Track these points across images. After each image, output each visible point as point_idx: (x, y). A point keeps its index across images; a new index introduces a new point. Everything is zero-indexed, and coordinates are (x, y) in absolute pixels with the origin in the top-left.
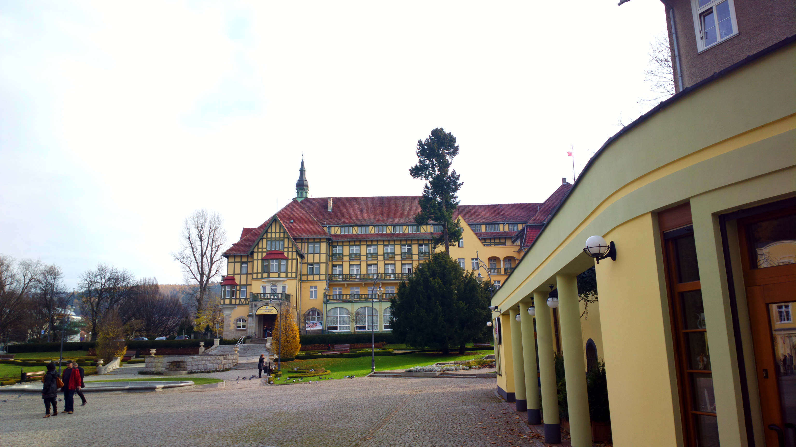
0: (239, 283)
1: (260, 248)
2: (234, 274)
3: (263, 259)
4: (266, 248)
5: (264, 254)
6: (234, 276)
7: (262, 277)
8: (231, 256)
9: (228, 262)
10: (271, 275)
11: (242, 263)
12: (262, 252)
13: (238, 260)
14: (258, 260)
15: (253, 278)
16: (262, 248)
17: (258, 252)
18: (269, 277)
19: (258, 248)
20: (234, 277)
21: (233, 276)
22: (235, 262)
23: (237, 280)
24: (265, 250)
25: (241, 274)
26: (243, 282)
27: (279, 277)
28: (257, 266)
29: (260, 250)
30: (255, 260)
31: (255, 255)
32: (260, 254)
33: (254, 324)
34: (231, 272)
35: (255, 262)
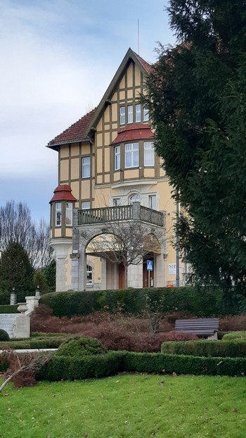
0: (78, 198)
1: (107, 124)
2: (70, 181)
3: (113, 145)
4: (118, 122)
5: (115, 135)
6: (70, 184)
7: (112, 182)
8: (64, 146)
9: (60, 159)
10: (127, 175)
11: (82, 158)
12: (111, 131)
13: (75, 152)
14: (104, 147)
15: (96, 184)
16: (111, 123)
17: (103, 132)
18: (123, 179)
19: (104, 124)
20: (69, 186)
21: (67, 184)
22: (70, 158)
23: (75, 194)
24: (115, 126)
25: (81, 179)
26: (85, 196)
27: (142, 177)
28: (103, 157)
29: (107, 127)
30: (100, 148)
31: (99, 137)
32: (107, 135)
34: (65, 177)
35: (99, 152)
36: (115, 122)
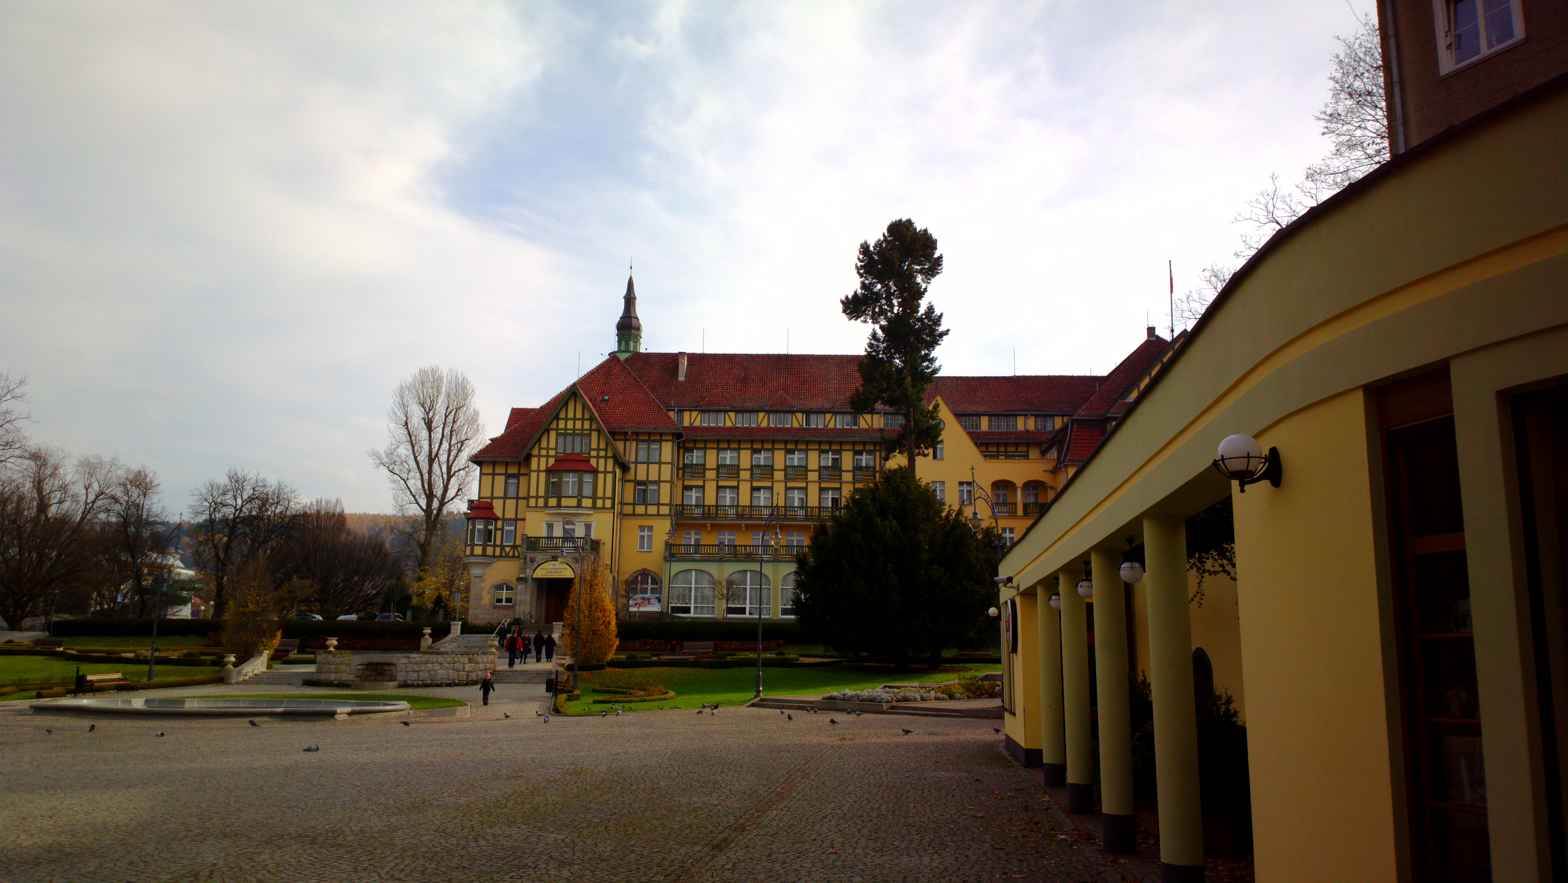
0: (500, 516)
1: (544, 449)
2: (492, 498)
3: (549, 471)
4: (556, 449)
5: (552, 461)
6: (492, 501)
7: (546, 506)
8: (488, 463)
9: (481, 474)
10: (565, 502)
11: (508, 476)
12: (548, 456)
13: (500, 469)
14: (539, 471)
15: (528, 506)
16: (548, 449)
17: (539, 456)
18: (559, 506)
19: (540, 449)
20: (491, 504)
21: (489, 500)
22: (494, 474)
23: (498, 510)
24: (552, 453)
25: (505, 498)
26: (510, 514)
27: (579, 506)
28: (537, 482)
29: (543, 452)
30: (534, 471)
31: (534, 461)
32: (543, 460)
33: (529, 596)
34: (487, 493)
35: (534, 476)
36: (552, 449)
